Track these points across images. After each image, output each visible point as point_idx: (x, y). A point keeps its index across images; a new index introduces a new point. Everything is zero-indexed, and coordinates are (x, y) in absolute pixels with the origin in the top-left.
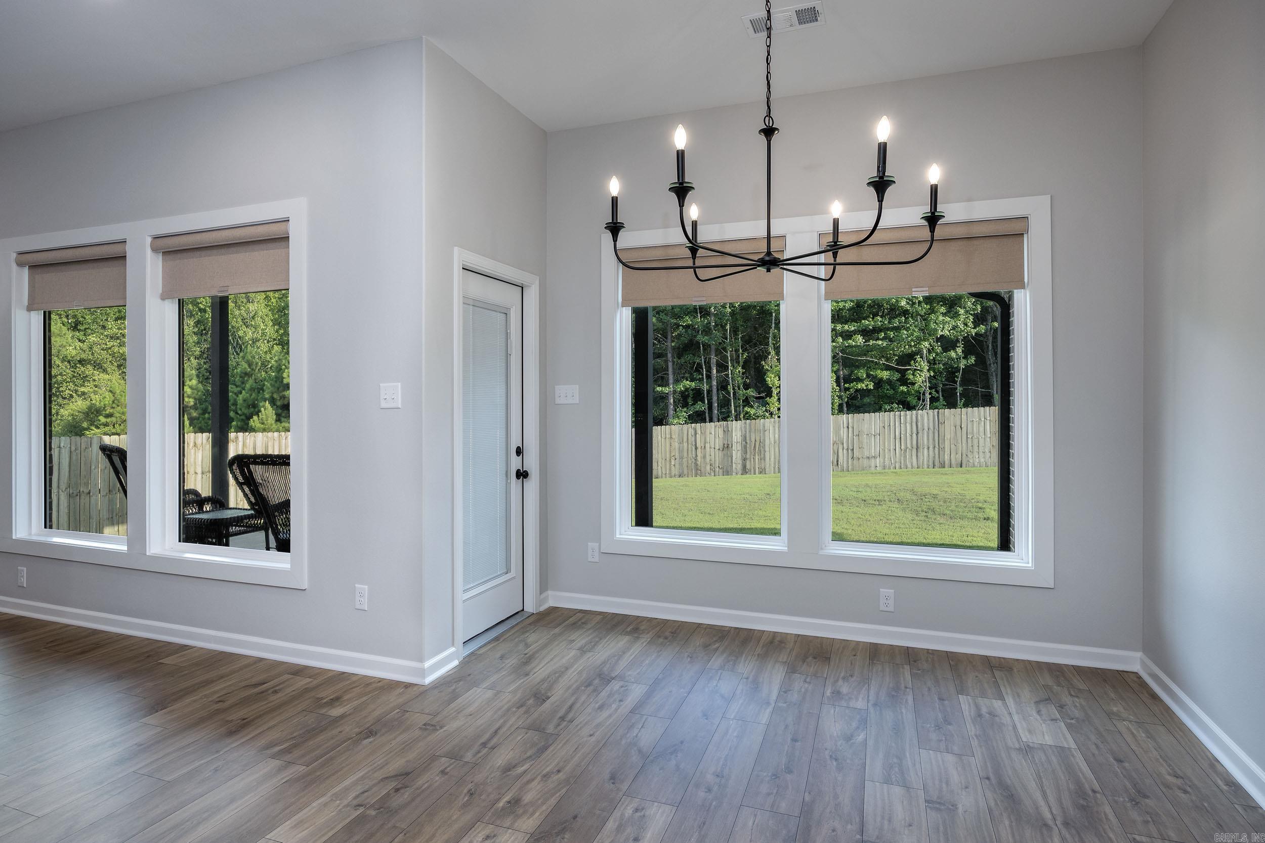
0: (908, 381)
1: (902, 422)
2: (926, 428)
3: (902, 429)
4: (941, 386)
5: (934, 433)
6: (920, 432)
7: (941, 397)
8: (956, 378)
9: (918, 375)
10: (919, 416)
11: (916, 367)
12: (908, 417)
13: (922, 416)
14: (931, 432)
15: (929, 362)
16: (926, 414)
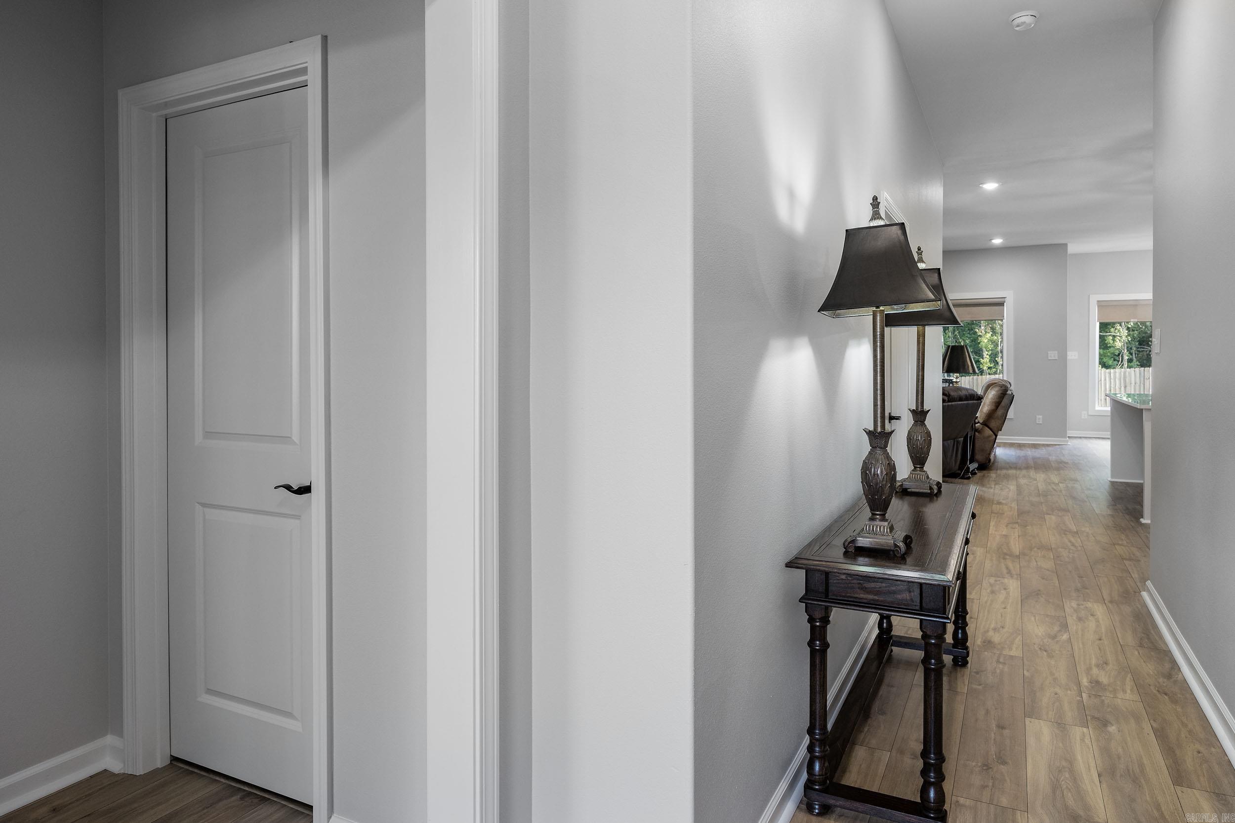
0: (1108, 345)
1: (1112, 378)
2: (1133, 382)
3: (1112, 384)
4: (1135, 349)
5: (1140, 386)
6: (1128, 385)
7: (1134, 359)
8: (1149, 343)
9: (1118, 340)
10: (1127, 373)
11: (1115, 333)
12: (1117, 375)
13: (1130, 373)
14: (1137, 385)
15: (1128, 329)
16: (1133, 372)
